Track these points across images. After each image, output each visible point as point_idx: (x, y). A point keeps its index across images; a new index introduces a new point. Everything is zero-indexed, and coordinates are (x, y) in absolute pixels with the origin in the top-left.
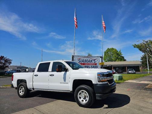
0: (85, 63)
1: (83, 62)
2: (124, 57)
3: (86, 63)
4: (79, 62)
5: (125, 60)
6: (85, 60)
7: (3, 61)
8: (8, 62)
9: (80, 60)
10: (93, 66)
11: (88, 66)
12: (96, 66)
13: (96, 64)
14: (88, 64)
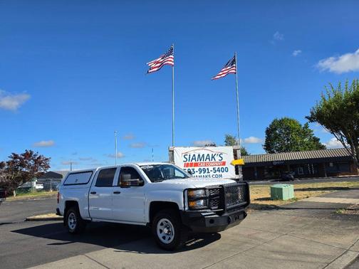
0: (199, 161)
2: (319, 139)
3: (202, 161)
4: (185, 160)
5: (322, 148)
6: (199, 155)
7: (32, 162)
8: (42, 164)
9: (187, 157)
10: (217, 167)
11: (206, 168)
12: (224, 167)
13: (224, 164)
14: (206, 164)
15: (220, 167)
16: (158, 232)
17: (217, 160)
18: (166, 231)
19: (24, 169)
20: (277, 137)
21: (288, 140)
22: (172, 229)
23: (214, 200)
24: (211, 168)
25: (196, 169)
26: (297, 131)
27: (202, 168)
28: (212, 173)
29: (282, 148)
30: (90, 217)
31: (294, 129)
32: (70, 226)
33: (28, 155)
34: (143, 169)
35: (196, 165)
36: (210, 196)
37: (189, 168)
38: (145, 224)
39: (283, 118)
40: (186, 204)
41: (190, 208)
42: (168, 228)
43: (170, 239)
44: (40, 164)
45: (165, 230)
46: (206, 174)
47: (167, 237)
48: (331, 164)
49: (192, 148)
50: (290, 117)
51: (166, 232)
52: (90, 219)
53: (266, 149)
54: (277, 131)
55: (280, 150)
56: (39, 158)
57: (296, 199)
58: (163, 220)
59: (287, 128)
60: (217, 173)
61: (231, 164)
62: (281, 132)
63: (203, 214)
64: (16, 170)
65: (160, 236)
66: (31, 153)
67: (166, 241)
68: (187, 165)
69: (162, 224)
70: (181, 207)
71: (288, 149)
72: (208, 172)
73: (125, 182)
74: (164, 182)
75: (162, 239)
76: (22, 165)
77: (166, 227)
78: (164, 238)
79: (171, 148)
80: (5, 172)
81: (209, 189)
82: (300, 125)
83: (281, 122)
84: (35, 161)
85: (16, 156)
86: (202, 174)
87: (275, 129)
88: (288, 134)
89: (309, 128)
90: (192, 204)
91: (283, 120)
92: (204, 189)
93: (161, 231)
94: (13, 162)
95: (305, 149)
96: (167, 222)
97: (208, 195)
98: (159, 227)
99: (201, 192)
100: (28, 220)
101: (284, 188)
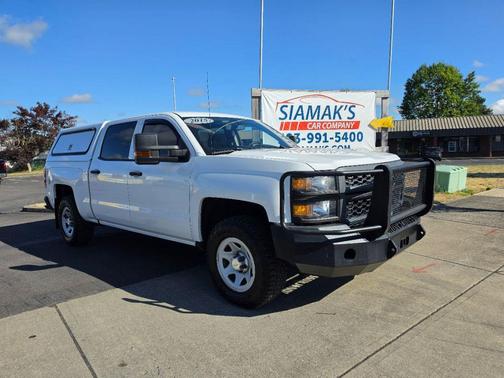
0: (310, 119)
1: (299, 119)
2: (484, 100)
3: (315, 119)
4: (283, 116)
5: (486, 112)
6: (310, 107)
7: (48, 122)
9: (287, 110)
10: (342, 132)
11: (322, 132)
12: (356, 131)
13: (357, 125)
14: (324, 126)
15: (349, 132)
16: (220, 264)
17: (344, 119)
18: (236, 264)
19: (39, 133)
20: (422, 93)
21: (439, 99)
22: (251, 261)
23: (355, 201)
24: (331, 134)
25: (303, 134)
26: (455, 85)
27: (314, 132)
28: (331, 143)
29: (426, 111)
30: (95, 218)
31: (451, 81)
32: (67, 231)
33: (42, 110)
34: (187, 124)
35: (303, 126)
36: (349, 193)
37: (289, 132)
38: (193, 244)
39: (436, 64)
40: (287, 211)
41: (296, 220)
42: (241, 260)
43: (244, 282)
44: (62, 124)
45: (234, 263)
46: (321, 144)
47: (239, 278)
48: (498, 138)
49: (295, 94)
50: (447, 63)
51: (238, 268)
52: (96, 221)
53: (403, 113)
54: (423, 85)
55: (423, 115)
56: (59, 115)
57: (470, 192)
58: (229, 241)
59: (440, 80)
60: (343, 142)
61: (370, 126)
62: (429, 86)
63: (330, 237)
64: (27, 133)
65: (224, 273)
66: (47, 107)
67: (236, 286)
68: (285, 126)
69: (228, 249)
70: (274, 216)
71: (437, 113)
72: (326, 141)
73: (146, 152)
74: (236, 154)
75: (228, 282)
76: (35, 126)
77: (237, 255)
78: (232, 277)
79: (256, 92)
80: (10, 135)
81: (347, 176)
82: (461, 77)
83: (431, 71)
84: (55, 120)
85: (24, 113)
86: (314, 144)
87: (421, 82)
88: (438, 90)
89: (475, 81)
90: (300, 210)
91: (434, 67)
92: (334, 174)
93: (226, 263)
94: (22, 121)
95: (462, 113)
96: (239, 246)
97: (343, 189)
98: (221, 254)
99: (324, 182)
100: (25, 210)
101: (452, 172)
